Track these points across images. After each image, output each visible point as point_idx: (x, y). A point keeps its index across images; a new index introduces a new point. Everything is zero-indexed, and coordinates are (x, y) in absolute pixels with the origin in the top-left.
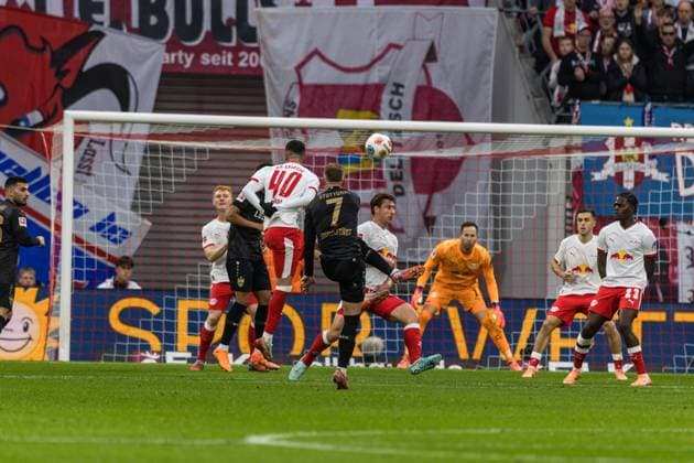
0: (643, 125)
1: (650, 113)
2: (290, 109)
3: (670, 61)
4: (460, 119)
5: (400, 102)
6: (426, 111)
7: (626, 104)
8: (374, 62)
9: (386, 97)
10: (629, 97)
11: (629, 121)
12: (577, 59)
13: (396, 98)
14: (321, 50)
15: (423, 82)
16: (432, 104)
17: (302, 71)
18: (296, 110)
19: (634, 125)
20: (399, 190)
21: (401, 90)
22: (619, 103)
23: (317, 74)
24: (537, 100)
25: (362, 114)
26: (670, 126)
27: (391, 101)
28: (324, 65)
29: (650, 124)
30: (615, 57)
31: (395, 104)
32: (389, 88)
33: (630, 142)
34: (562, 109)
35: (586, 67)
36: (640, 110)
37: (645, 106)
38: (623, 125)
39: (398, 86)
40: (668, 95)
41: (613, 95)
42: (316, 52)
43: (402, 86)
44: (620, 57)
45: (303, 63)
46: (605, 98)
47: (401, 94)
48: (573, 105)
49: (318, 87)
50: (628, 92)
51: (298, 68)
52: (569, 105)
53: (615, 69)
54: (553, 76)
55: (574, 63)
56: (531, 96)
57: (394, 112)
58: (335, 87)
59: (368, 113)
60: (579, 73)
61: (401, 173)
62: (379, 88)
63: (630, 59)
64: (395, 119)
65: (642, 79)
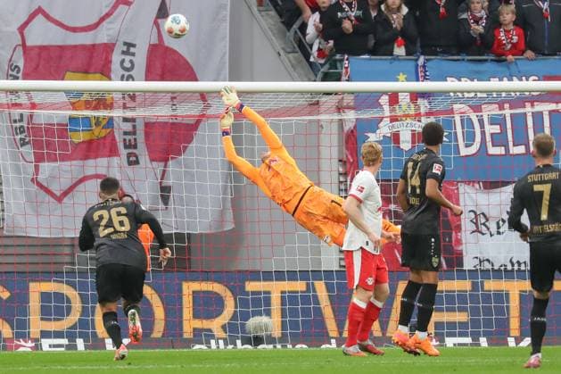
0: (418, 80)
1: (424, 66)
2: (14, 73)
3: (442, 10)
4: (195, 79)
5: (131, 62)
6: (159, 72)
7: (397, 58)
8: (102, 19)
9: (116, 58)
10: (400, 51)
11: (402, 77)
12: (342, 10)
13: (127, 58)
14: (44, 8)
15: (155, 40)
16: (166, 63)
17: (26, 31)
18: (20, 75)
19: (407, 80)
20: (133, 159)
21: (132, 50)
22: (390, 57)
23: (41, 35)
24: (291, 56)
25: (90, 76)
26: (446, 80)
27: (123, 61)
28: (50, 24)
29: (425, 78)
30: (383, 7)
31: (127, 65)
32: (120, 48)
33: (404, 99)
34: (327, 66)
35: (353, 18)
36: (412, 64)
37: (417, 60)
38: (397, 80)
39: (129, 45)
40: (440, 46)
41: (381, 48)
42: (40, 11)
43: (134, 46)
44: (388, 7)
45: (26, 23)
46: (373, 52)
47: (133, 54)
48: (342, 61)
49: (43, 48)
50: (399, 46)
51: (22, 29)
52: (336, 61)
53: (384, 21)
54: (311, 30)
55: (339, 14)
56: (282, 52)
57: (126, 74)
58: (62, 48)
59: (98, 75)
60: (347, 25)
61: (135, 139)
62: (108, 48)
63: (399, 9)
64: (127, 80)
65: (413, 30)
